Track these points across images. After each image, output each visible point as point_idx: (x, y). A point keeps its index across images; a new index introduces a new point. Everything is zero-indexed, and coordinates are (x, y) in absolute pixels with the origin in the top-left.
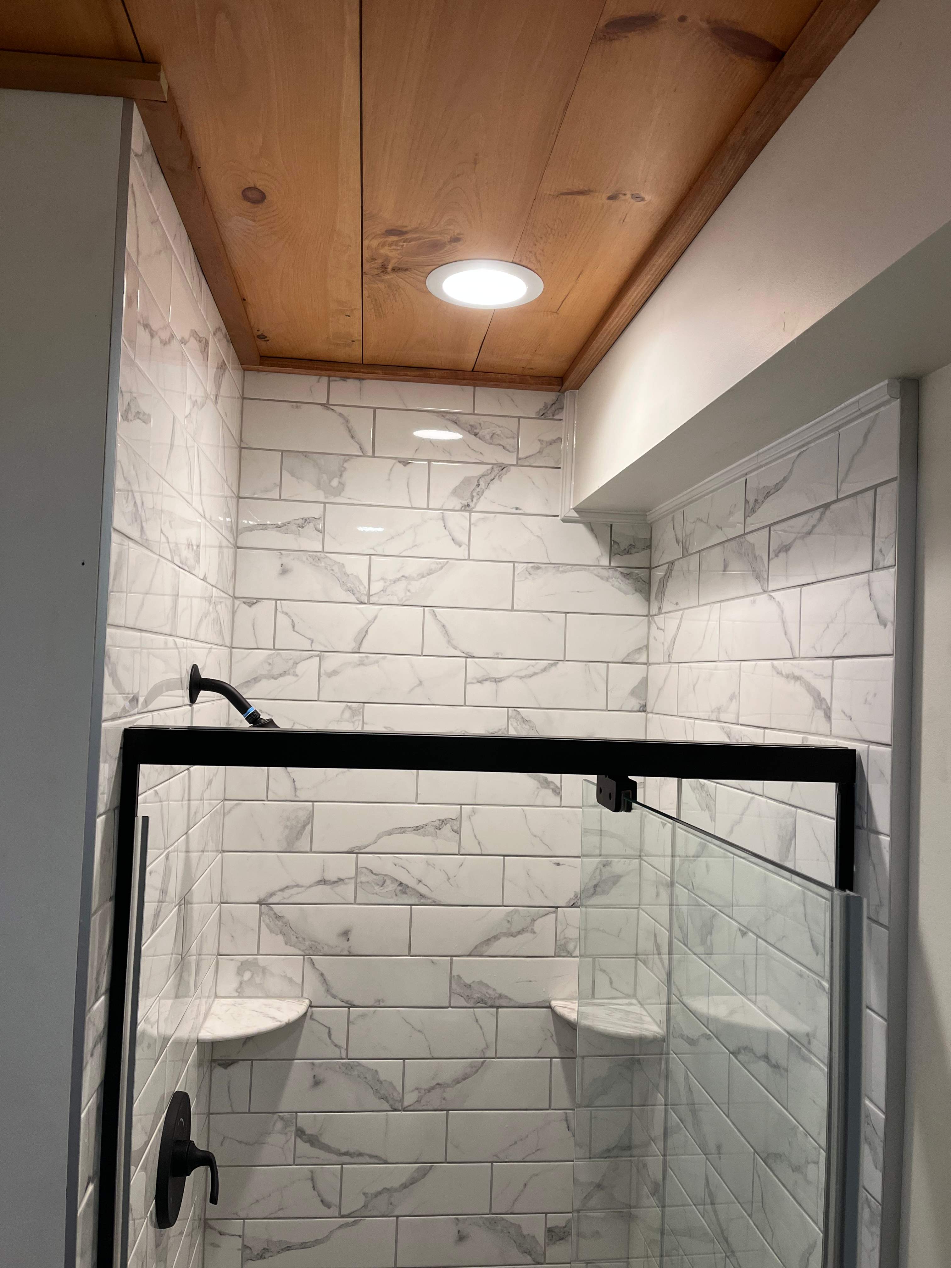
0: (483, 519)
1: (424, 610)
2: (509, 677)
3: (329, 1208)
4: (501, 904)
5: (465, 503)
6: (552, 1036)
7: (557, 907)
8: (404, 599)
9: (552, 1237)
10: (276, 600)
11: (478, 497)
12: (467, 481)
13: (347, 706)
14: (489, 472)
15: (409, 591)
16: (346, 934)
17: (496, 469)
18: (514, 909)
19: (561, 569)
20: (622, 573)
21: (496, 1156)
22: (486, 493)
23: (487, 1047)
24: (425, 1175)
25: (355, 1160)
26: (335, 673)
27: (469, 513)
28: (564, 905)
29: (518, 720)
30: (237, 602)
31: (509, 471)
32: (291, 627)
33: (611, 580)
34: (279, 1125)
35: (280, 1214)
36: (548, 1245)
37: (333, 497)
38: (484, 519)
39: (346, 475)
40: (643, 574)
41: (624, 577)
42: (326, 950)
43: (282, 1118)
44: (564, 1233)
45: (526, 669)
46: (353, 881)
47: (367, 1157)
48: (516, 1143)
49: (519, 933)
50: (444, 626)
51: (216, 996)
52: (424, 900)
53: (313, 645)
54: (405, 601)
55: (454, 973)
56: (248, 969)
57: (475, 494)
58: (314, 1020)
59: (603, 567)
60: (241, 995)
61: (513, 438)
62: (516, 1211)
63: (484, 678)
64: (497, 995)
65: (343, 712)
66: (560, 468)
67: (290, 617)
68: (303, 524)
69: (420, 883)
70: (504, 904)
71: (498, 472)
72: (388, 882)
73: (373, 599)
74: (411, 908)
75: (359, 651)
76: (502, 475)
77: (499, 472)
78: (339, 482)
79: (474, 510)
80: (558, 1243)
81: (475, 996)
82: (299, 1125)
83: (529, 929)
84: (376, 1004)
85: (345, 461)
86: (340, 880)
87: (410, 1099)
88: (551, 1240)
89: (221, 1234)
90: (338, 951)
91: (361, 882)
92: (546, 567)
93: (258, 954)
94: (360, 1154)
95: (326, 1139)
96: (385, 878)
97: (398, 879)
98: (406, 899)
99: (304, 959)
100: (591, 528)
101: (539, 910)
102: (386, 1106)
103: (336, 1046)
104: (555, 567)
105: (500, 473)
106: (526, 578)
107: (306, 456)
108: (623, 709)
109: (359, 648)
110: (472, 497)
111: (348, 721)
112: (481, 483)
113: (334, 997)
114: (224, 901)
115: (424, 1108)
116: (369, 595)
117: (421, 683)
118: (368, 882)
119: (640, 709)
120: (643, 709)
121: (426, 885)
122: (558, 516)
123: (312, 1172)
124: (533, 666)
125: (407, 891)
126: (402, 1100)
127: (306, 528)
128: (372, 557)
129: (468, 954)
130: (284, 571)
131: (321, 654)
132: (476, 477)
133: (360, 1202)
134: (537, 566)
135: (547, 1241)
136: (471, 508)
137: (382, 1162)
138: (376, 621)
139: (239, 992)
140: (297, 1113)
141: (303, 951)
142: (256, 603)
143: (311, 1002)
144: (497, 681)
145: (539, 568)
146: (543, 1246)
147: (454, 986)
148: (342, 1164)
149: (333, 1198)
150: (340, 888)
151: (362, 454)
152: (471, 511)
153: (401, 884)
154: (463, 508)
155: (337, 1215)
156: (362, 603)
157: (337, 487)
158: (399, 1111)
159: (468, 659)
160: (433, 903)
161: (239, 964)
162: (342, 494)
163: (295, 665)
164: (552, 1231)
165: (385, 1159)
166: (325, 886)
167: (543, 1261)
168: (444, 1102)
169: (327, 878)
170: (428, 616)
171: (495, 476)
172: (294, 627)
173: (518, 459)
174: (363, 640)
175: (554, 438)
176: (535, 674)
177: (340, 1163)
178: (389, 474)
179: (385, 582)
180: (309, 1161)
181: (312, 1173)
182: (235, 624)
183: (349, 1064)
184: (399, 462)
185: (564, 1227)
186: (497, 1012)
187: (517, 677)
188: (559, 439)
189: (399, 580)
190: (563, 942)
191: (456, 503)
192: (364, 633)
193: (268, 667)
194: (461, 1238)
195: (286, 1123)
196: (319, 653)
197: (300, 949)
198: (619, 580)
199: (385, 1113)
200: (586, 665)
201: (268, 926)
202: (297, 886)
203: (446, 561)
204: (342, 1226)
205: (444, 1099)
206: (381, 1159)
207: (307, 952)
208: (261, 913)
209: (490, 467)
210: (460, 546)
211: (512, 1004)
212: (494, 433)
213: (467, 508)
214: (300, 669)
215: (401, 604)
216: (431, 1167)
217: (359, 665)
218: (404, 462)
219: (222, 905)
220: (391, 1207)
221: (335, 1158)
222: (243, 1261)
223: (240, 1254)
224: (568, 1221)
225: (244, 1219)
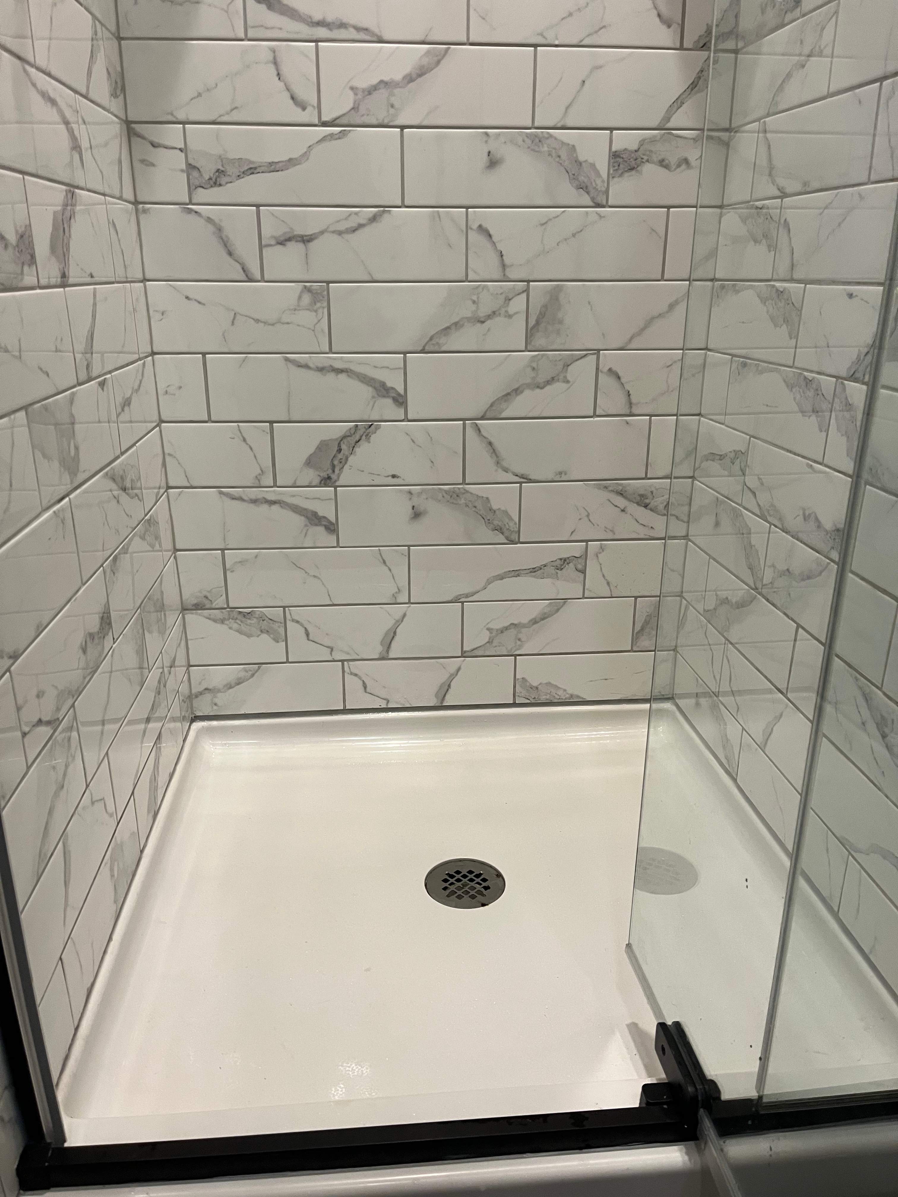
3: (304, 109)
9: (619, 166)
21: (541, 34)
24: (438, 62)
25: (336, 34)
35: (235, 117)
36: (613, 177)
44: (636, 160)
47: (352, 30)
48: (570, 14)
62: (570, 124)
80: (626, 174)
88: (617, 170)
89: (154, 145)
94: (343, 25)
135: (611, 172)
137: (375, 39)
146: (606, 179)
148: (316, 41)
149: (309, 95)
155: (316, 121)
164: (619, 156)
165: (379, 34)
167: (604, 203)
177: (314, 38)
180: (269, 34)
181: (274, 52)
185: (636, 151)
194: (493, 163)
204: (324, 139)
206: (373, 34)
216: (446, 52)
220: (392, 111)
221: (305, 31)
222: (192, 188)
223: (185, 175)
224: (642, 143)
225: (183, 123)
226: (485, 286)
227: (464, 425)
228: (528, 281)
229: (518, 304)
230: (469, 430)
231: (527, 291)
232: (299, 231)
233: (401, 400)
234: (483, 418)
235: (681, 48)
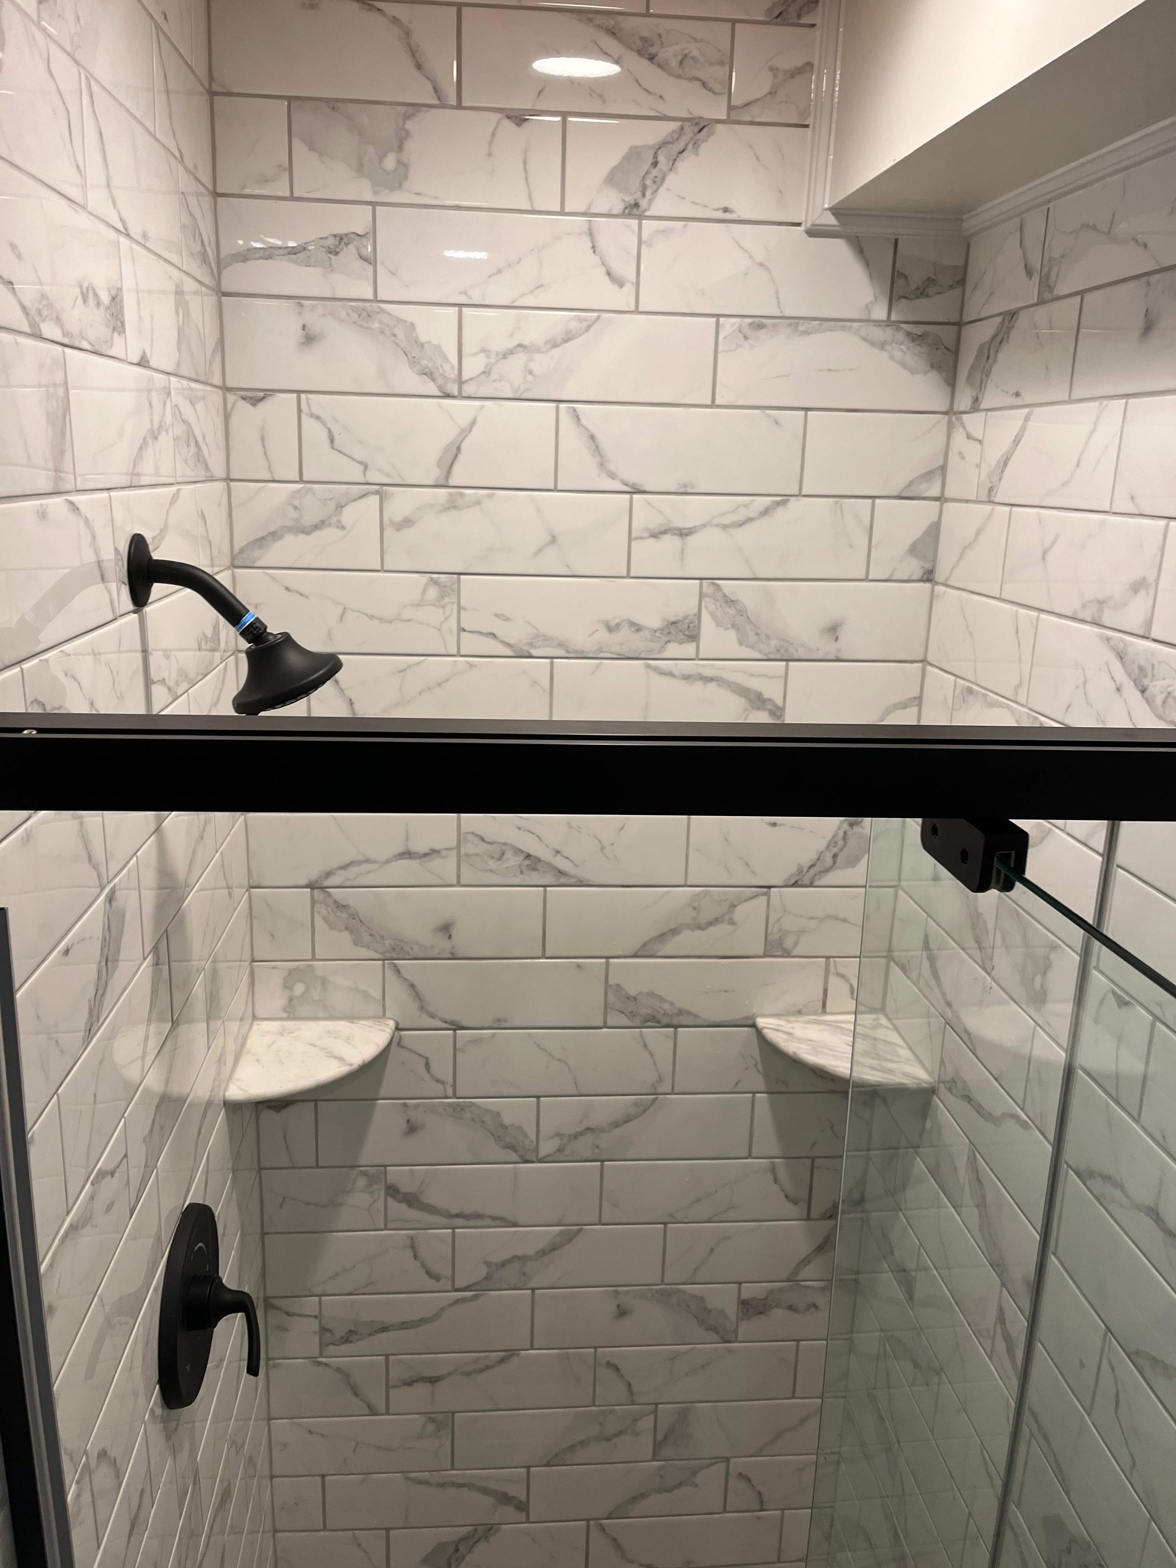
0: (663, 231)
1: (557, 408)
2: (704, 526)
3: (438, 1280)
4: (683, 883)
5: (630, 199)
6: (756, 1065)
7: (769, 887)
8: (522, 389)
9: (747, 1310)
10: (299, 392)
11: (655, 188)
12: (633, 155)
13: (432, 579)
14: (676, 136)
15: (531, 372)
16: (446, 929)
17: (689, 130)
18: (703, 891)
19: (801, 328)
20: (908, 334)
21: (672, 1216)
22: (671, 177)
23: (660, 1079)
24: (572, 1239)
25: (472, 1223)
26: (408, 522)
27: (637, 221)
28: (780, 883)
29: (717, 601)
30: (231, 398)
31: (712, 134)
32: (328, 441)
33: (888, 348)
34: (361, 1182)
35: (371, 1288)
36: (742, 1320)
37: (387, 191)
38: (665, 232)
39: (410, 145)
40: (947, 334)
41: (913, 340)
42: (417, 951)
43: (365, 1174)
44: (764, 1306)
45: (733, 511)
46: (454, 852)
47: (488, 1219)
48: (699, 1200)
49: (711, 924)
50: (592, 437)
51: (255, 1018)
52: (563, 878)
53: (368, 473)
54: (524, 392)
55: (612, 981)
56: (300, 981)
57: (648, 182)
58: (403, 1047)
59: (877, 323)
60: (291, 1016)
61: (722, 64)
62: (698, 1281)
63: (663, 528)
64: (675, 1011)
65: (424, 590)
66: (807, 126)
67: (324, 423)
68: (336, 246)
69: (559, 855)
70: (689, 883)
71: (691, 135)
72: (509, 854)
73: (468, 389)
74: (545, 891)
75: (447, 484)
76: (700, 142)
77: (695, 135)
78: (399, 162)
79: (647, 214)
80: (755, 1318)
81: (644, 1011)
82: (389, 1181)
83: (726, 918)
84: (496, 1025)
85: (407, 117)
86: (434, 852)
87: (547, 1147)
88: (745, 1314)
89: (289, 1314)
90: (435, 952)
91: (467, 855)
92: (774, 325)
93: (314, 959)
94: (479, 1216)
95: (430, 1198)
96: (504, 848)
97: (525, 850)
98: (536, 878)
99: (384, 965)
100: (859, 247)
101: (741, 891)
102: (514, 1157)
103: (438, 1081)
104: (790, 325)
105: (697, 137)
106: (739, 346)
107: (333, 108)
108: (894, 578)
109: (447, 477)
110: (644, 188)
111: (434, 605)
112: (661, 158)
113: (432, 1016)
114: (255, 884)
115: (570, 1158)
116: (461, 382)
117: (554, 540)
118: (477, 855)
119: (923, 577)
120: (928, 577)
121: (567, 858)
122: (799, 224)
123: (412, 1238)
124: (745, 506)
125: (539, 866)
126: (537, 1150)
127: (341, 254)
128: (464, 309)
129: (632, 954)
130: (309, 339)
131: (382, 490)
132: (651, 147)
133: (483, 1272)
134: (759, 323)
136: (641, 209)
137: (509, 1225)
138: (475, 429)
139: (289, 1013)
140: (385, 1166)
141: (382, 953)
142: (264, 398)
143: (397, 1024)
144: (684, 533)
145: (761, 326)
146: (735, 1322)
147: (612, 998)
148: (453, 1228)
149: (443, 1271)
150: (436, 863)
151: (436, 102)
152: (641, 217)
153: (528, 856)
154: (627, 211)
155: (450, 1288)
156: (448, 396)
157: (395, 170)
158: (533, 1162)
159: (635, 496)
160: (579, 884)
161: (286, 973)
162: (405, 185)
163: (339, 509)
164: (747, 1303)
165: (514, 1221)
166: (410, 861)
167: (733, 1339)
168: (596, 1151)
169: (413, 849)
170: (566, 420)
171: (687, 145)
172: (332, 441)
173: (730, 108)
174: (452, 463)
175: (800, 63)
176: (749, 520)
177: (451, 1226)
178: (491, 143)
179: (488, 357)
180: (406, 1225)
182: (230, 437)
183: (458, 1104)
184: (509, 118)
185: (765, 1299)
186: (675, 1034)
187: (717, 526)
188: (809, 65)
189: (511, 352)
190: (777, 937)
191: (613, 201)
192: (454, 451)
193: (294, 514)
194: (622, 1312)
195: (372, 1180)
196: (378, 487)
197: (376, 951)
198: (903, 347)
199: (512, 1165)
200: (836, 503)
201: (326, 920)
202: (368, 861)
203: (595, 314)
204: (458, 1301)
205: (597, 1147)
206: (508, 1221)
207: (388, 955)
208: (313, 902)
209: (675, 125)
210: (621, 285)
211: (698, 1022)
212: (686, 55)
213: (635, 211)
214: (349, 514)
215: (516, 396)
216: (579, 1231)
217: (448, 508)
218: (516, 117)
219: (252, 890)
220: (524, 1277)
221: (443, 1221)
222: (322, 1346)
223: (317, 1338)
224: (771, 1292)
225: (320, 1296)
226: (611, 1411)
227: (588, 1526)
228: (656, 1404)
229: (647, 1423)
230: (592, 1529)
231: (655, 1412)
232: (426, 1374)
233: (522, 1507)
234: (608, 1518)
235: (808, 1218)
